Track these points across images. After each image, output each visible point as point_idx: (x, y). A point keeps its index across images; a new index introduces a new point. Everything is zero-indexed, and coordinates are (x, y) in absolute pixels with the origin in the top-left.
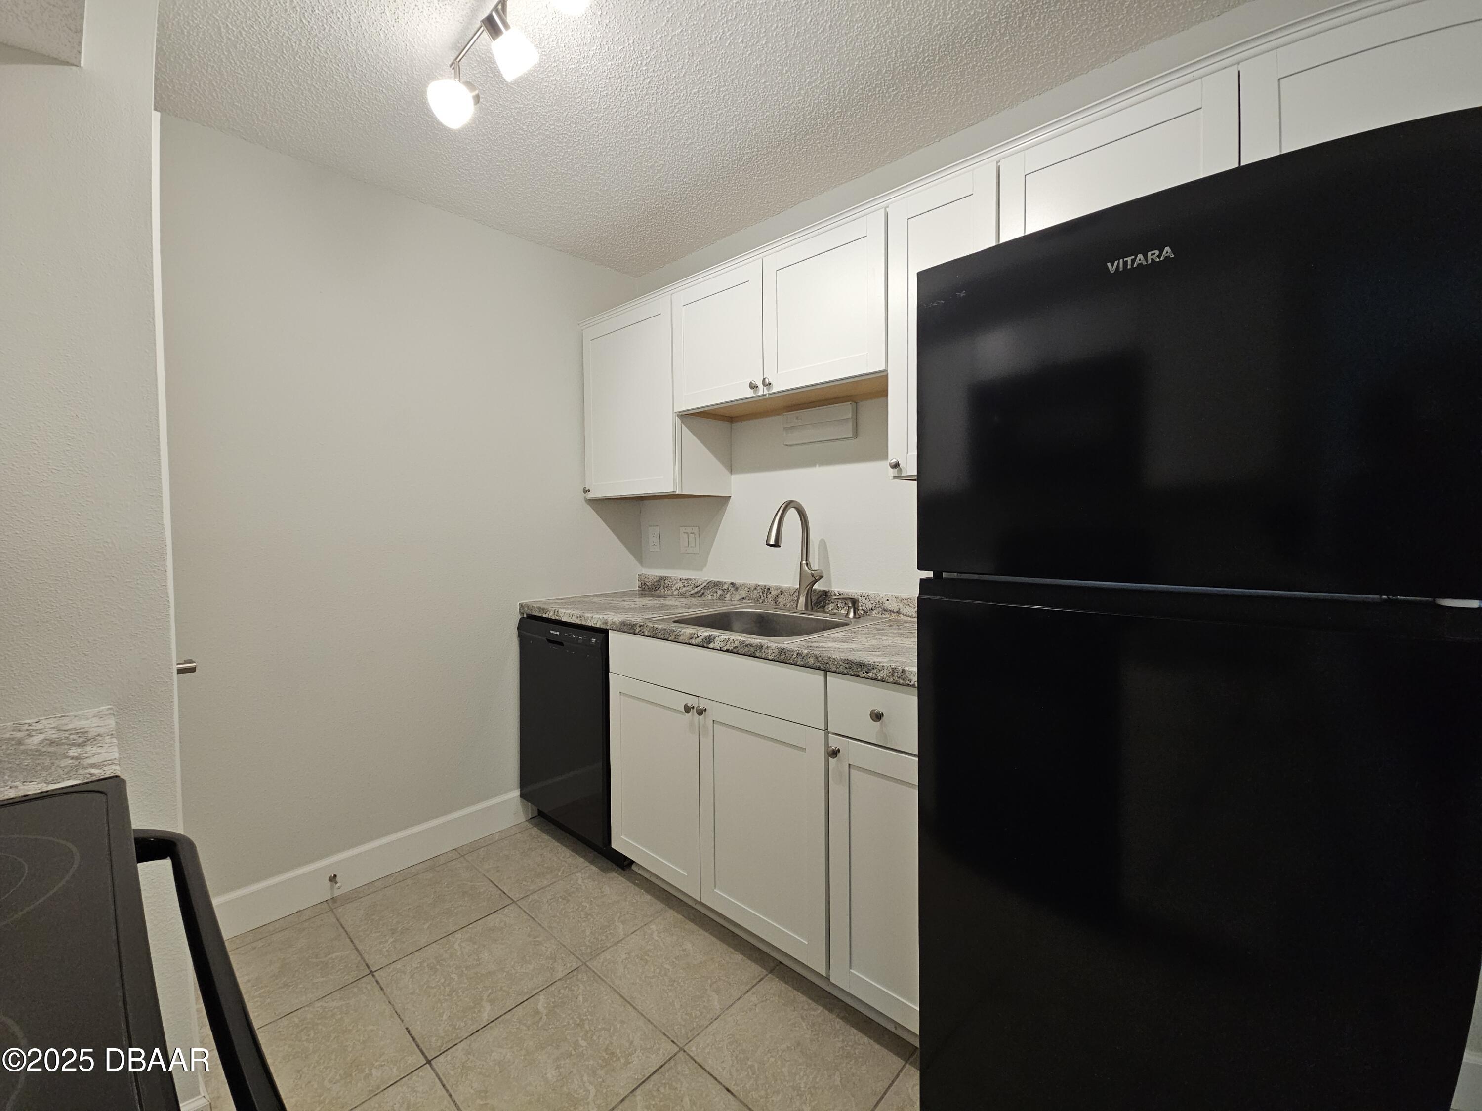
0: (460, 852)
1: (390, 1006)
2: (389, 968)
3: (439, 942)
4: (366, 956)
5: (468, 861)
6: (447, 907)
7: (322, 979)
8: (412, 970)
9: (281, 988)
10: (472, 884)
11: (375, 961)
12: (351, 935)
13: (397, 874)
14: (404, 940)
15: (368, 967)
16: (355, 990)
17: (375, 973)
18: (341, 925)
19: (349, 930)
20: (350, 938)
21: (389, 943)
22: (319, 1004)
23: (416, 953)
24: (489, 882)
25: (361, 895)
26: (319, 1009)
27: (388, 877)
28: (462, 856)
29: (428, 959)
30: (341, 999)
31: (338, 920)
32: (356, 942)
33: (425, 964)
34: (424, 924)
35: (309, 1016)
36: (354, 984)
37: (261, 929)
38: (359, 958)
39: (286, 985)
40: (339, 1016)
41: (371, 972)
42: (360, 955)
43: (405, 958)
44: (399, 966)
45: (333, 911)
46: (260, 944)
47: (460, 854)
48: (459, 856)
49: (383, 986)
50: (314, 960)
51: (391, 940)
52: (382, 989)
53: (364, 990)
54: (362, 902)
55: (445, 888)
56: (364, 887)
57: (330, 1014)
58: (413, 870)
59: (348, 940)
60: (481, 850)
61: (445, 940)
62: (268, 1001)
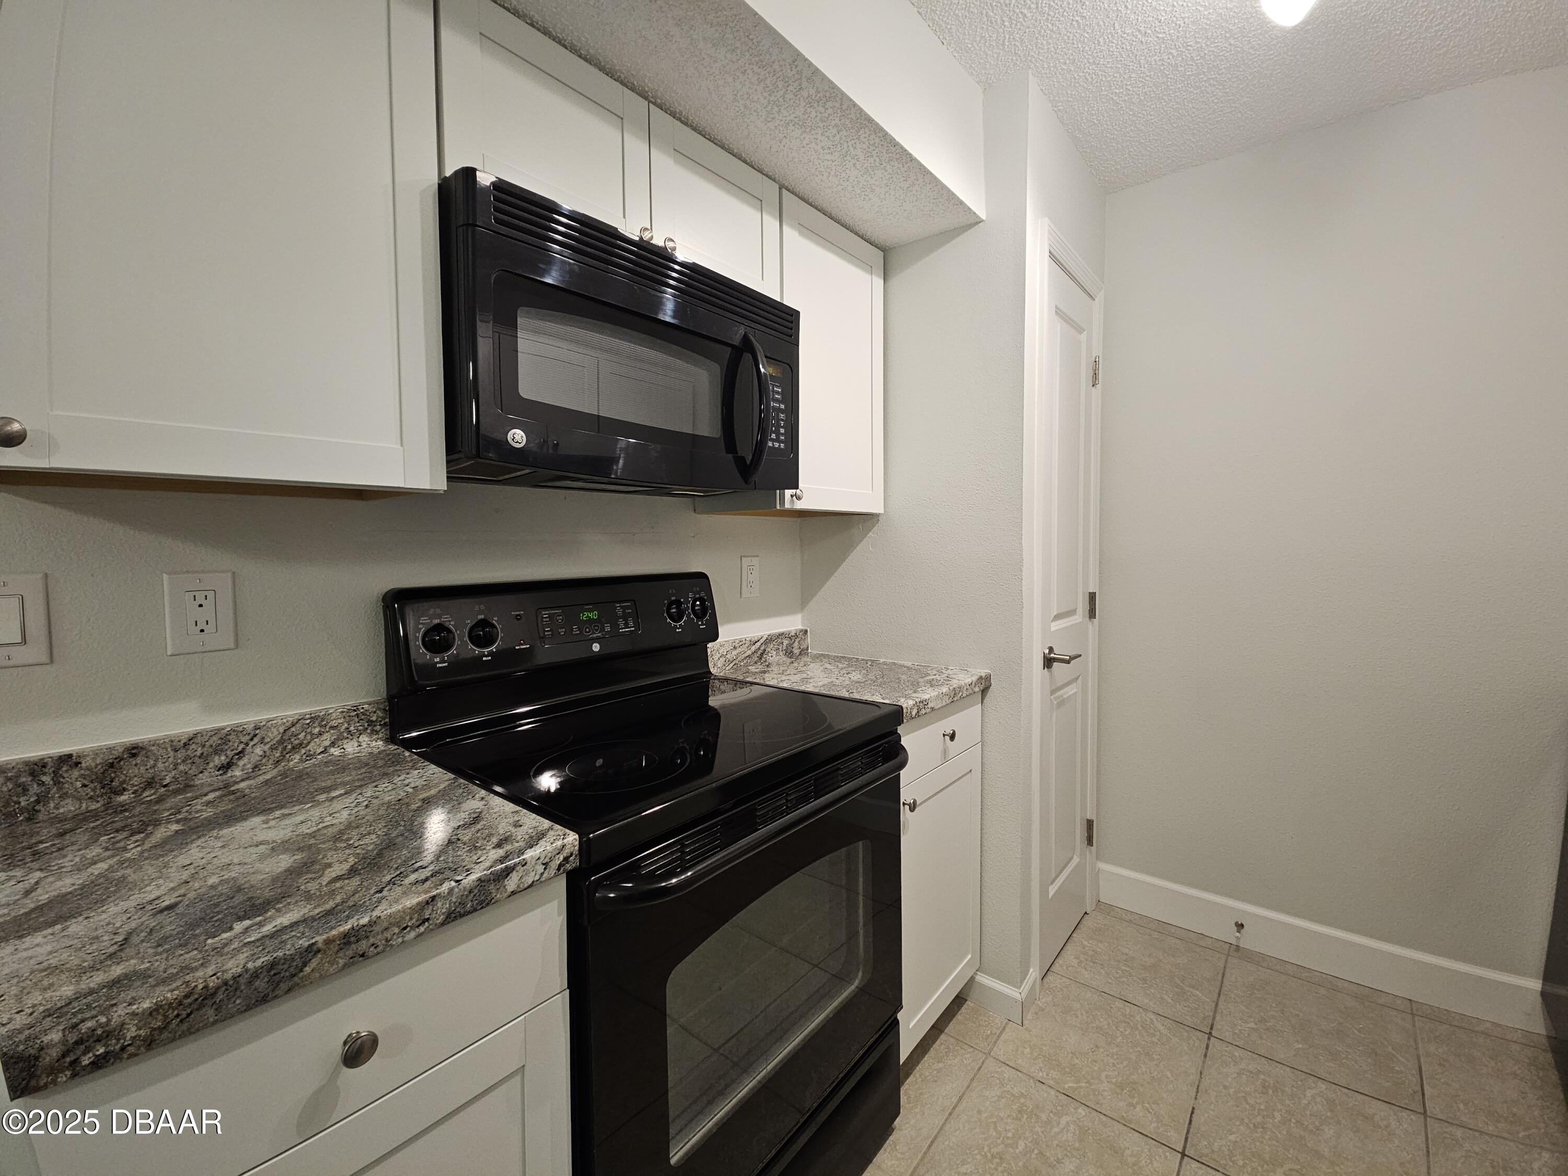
0: (1414, 1009)
1: (1198, 1077)
2: (1227, 1047)
3: (1295, 1071)
4: (1218, 1018)
5: (1414, 1026)
6: (1340, 1049)
7: (1170, 1000)
8: (1244, 1069)
9: (1140, 979)
10: (1394, 1052)
11: (1223, 1028)
12: (1224, 989)
13: (1317, 973)
14: (1265, 1037)
15: (1211, 1028)
16: (1185, 1034)
17: (1212, 1038)
18: (1224, 974)
19: (1226, 983)
20: (1220, 990)
21: (1248, 1026)
22: (1152, 1016)
23: (1263, 1059)
24: (1417, 1066)
25: (1265, 964)
26: (1148, 1020)
27: (1306, 970)
28: (1412, 1014)
29: (1269, 1075)
30: (1169, 1029)
31: (1225, 967)
32: (1222, 997)
33: (1262, 1077)
34: (1297, 1041)
35: (1138, 1018)
36: (1187, 1029)
37: (1167, 926)
38: (1211, 1014)
39: (1144, 980)
40: (1156, 1041)
41: (1210, 1033)
42: (1215, 1012)
43: (1249, 1053)
44: (1237, 1054)
45: (1227, 957)
46: (1156, 935)
47: (1412, 1010)
48: (1409, 1011)
49: (1208, 1054)
50: (1179, 982)
51: (1252, 1025)
52: (1205, 1055)
53: (1191, 1042)
54: (1258, 971)
55: (1356, 1029)
56: (1273, 959)
57: (1152, 1031)
58: (1340, 983)
59: (1217, 991)
60: (1445, 1026)
61: (1303, 1076)
62: (1124, 979)
